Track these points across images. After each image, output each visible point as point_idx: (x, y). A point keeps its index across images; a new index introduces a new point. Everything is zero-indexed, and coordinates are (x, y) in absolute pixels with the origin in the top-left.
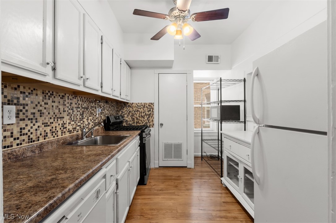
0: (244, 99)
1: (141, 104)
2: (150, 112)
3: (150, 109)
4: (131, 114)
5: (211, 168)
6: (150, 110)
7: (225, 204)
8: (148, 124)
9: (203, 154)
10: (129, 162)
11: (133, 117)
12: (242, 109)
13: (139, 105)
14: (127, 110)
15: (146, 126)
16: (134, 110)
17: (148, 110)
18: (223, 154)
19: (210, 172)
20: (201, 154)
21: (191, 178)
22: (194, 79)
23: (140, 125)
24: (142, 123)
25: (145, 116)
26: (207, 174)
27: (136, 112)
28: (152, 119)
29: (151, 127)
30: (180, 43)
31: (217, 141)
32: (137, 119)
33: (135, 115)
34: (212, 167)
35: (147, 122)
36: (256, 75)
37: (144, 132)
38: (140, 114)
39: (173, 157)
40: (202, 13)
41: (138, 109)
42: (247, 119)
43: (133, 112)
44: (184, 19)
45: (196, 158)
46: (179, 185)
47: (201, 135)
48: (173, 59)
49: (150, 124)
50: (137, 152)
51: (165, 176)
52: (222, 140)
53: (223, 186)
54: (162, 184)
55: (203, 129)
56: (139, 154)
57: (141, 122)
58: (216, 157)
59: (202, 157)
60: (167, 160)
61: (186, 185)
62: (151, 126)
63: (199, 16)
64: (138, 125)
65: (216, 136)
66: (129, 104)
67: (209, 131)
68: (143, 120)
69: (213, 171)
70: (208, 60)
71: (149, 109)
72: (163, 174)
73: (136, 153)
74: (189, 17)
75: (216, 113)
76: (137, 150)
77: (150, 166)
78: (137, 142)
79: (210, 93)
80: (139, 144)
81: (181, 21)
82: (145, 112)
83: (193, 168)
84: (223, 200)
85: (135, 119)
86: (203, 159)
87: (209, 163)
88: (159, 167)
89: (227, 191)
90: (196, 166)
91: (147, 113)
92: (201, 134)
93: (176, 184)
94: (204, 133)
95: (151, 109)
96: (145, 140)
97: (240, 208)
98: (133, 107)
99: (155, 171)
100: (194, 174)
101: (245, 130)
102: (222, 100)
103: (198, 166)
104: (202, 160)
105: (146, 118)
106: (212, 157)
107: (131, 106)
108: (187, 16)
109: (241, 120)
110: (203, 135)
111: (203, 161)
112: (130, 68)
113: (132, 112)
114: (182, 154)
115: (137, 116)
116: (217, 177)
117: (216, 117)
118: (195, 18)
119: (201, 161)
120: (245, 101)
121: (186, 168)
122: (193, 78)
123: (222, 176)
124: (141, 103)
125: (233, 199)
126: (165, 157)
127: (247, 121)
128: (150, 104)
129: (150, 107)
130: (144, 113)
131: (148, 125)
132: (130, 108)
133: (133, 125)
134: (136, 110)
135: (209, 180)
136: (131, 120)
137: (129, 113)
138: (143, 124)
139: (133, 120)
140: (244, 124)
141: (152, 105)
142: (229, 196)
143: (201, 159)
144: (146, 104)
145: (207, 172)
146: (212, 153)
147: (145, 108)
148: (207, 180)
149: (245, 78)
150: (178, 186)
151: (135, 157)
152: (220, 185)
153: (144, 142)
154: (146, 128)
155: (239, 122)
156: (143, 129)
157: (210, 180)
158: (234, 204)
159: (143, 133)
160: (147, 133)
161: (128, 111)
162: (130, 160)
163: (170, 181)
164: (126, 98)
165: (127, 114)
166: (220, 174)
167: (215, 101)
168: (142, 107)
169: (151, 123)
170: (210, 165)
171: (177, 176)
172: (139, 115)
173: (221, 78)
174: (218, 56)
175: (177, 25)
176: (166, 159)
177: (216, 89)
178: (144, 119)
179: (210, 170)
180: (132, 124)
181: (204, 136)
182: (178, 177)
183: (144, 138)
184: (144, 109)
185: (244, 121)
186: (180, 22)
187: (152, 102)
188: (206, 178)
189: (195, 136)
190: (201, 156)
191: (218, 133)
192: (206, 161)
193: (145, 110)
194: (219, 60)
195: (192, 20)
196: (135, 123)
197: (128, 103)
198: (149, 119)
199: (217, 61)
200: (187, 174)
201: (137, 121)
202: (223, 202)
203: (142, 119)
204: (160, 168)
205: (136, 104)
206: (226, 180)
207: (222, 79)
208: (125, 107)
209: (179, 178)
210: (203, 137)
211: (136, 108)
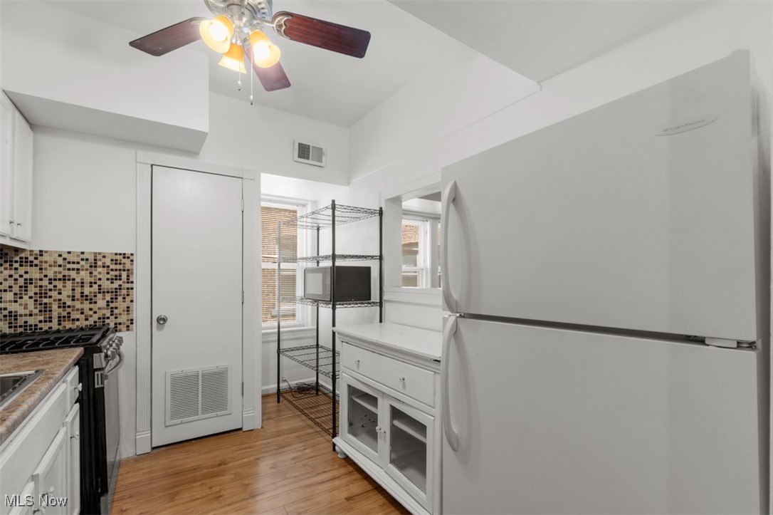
0: (379, 254)
1: (82, 256)
2: (120, 282)
3: (117, 273)
4: (32, 290)
5: (304, 418)
6: (119, 278)
7: (351, 502)
8: (111, 323)
9: (281, 385)
10: (34, 478)
11: (45, 300)
12: (375, 274)
13: (70, 258)
14: (16, 276)
15: (105, 329)
16: (51, 275)
17: (109, 276)
18: (337, 380)
19: (302, 429)
20: (276, 386)
21: (257, 459)
22: (262, 196)
23: (74, 327)
24: (87, 320)
25: (100, 296)
26: (298, 437)
27: (60, 285)
28: (125, 305)
29: (120, 331)
30: (239, 82)
31: (315, 350)
32: (63, 306)
33: (54, 294)
34: (305, 414)
35: (108, 314)
36: (452, 200)
37: (100, 350)
38: (78, 290)
39: (200, 409)
40: (305, 20)
41: (67, 273)
42: (385, 297)
43: (45, 282)
44: (254, 18)
45: (265, 397)
46: (225, 490)
47: (277, 338)
48: (205, 128)
49: (118, 321)
50: (69, 426)
51: (176, 474)
52: (337, 349)
53: (339, 456)
54: (168, 505)
55: (281, 324)
56: (77, 432)
57: (83, 317)
58: (312, 388)
59: (279, 393)
60: (182, 423)
61: (246, 482)
62: (123, 327)
63: (297, 26)
64: (68, 325)
65: (312, 337)
66: (23, 255)
67: (295, 326)
68: (91, 309)
69: (309, 425)
70: (299, 152)
71: (113, 273)
72: (170, 468)
73: (63, 431)
74: (268, 18)
75: (319, 285)
76: (69, 419)
77: (120, 455)
78: (70, 388)
79: (296, 236)
80: (77, 395)
81: (245, 19)
82: (99, 282)
83: (260, 427)
84: (345, 495)
85: (55, 307)
86: (281, 399)
87: (297, 404)
88: (153, 448)
89: (349, 466)
90: (265, 422)
91: (106, 285)
92: (277, 335)
93: (214, 490)
94: (283, 332)
95: (124, 275)
96: (103, 377)
97: (382, 500)
98: (44, 266)
99: (140, 465)
100: (265, 444)
101: (381, 321)
102: (336, 253)
103: (272, 419)
104: (279, 401)
105: (101, 303)
106: (302, 390)
107: (36, 262)
108: (262, 11)
109: (372, 300)
110: (281, 338)
111: (281, 404)
112: (31, 128)
113: (39, 283)
114: (229, 397)
115: (64, 297)
116: (322, 438)
117: (317, 295)
118: (284, 27)
119: (276, 404)
120: (381, 258)
121: (239, 432)
122: (260, 194)
123: (334, 435)
124: (83, 253)
125: (365, 482)
126: (174, 416)
127: (385, 301)
128: (119, 257)
129: (118, 267)
130: (95, 287)
131: (112, 326)
132: (28, 269)
133: (45, 327)
134: (60, 276)
135: (305, 449)
136: (37, 311)
137: (25, 288)
138: (91, 322)
139: (46, 309)
140: (378, 308)
141: (124, 261)
142: (355, 480)
143: (276, 399)
144: (104, 257)
145: (295, 430)
146: (301, 379)
147: (99, 270)
148: (300, 451)
149: (381, 208)
150: (223, 492)
151: (60, 447)
152: (331, 455)
153: (96, 386)
154: (104, 336)
155: (369, 303)
156: (94, 340)
157: (307, 451)
158: (369, 495)
159: (96, 355)
160: (109, 353)
161: (21, 282)
162: (40, 470)
163: (194, 485)
164: (12, 231)
165: (16, 289)
166: (331, 431)
167: (309, 255)
168: (88, 266)
169: (123, 318)
170: (301, 410)
171: (218, 462)
172: (70, 293)
173: (333, 201)
174: (322, 149)
175: (234, 26)
176: (179, 421)
177: (313, 227)
178: (92, 306)
179: (302, 424)
180: (40, 325)
181: (283, 340)
182: (220, 465)
183: (96, 370)
184: (95, 273)
185: (378, 301)
186: (240, 19)
187: (128, 252)
188: (297, 446)
189: (263, 342)
190: (276, 391)
191: (316, 331)
192: (290, 402)
193: (99, 276)
194: (324, 158)
195: (277, 30)
196: (55, 320)
197: (17, 250)
198: (112, 305)
199: (320, 161)
200: (245, 449)
201: (65, 314)
202: (346, 499)
203: (86, 306)
204: (155, 451)
205: (60, 256)
206: (346, 443)
207: (336, 203)
208: (7, 265)
209: (223, 467)
210: (281, 343)
211: (57, 269)
